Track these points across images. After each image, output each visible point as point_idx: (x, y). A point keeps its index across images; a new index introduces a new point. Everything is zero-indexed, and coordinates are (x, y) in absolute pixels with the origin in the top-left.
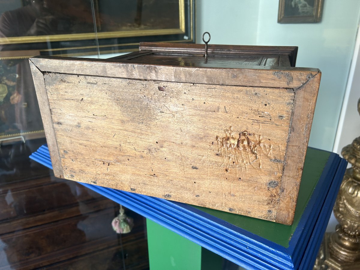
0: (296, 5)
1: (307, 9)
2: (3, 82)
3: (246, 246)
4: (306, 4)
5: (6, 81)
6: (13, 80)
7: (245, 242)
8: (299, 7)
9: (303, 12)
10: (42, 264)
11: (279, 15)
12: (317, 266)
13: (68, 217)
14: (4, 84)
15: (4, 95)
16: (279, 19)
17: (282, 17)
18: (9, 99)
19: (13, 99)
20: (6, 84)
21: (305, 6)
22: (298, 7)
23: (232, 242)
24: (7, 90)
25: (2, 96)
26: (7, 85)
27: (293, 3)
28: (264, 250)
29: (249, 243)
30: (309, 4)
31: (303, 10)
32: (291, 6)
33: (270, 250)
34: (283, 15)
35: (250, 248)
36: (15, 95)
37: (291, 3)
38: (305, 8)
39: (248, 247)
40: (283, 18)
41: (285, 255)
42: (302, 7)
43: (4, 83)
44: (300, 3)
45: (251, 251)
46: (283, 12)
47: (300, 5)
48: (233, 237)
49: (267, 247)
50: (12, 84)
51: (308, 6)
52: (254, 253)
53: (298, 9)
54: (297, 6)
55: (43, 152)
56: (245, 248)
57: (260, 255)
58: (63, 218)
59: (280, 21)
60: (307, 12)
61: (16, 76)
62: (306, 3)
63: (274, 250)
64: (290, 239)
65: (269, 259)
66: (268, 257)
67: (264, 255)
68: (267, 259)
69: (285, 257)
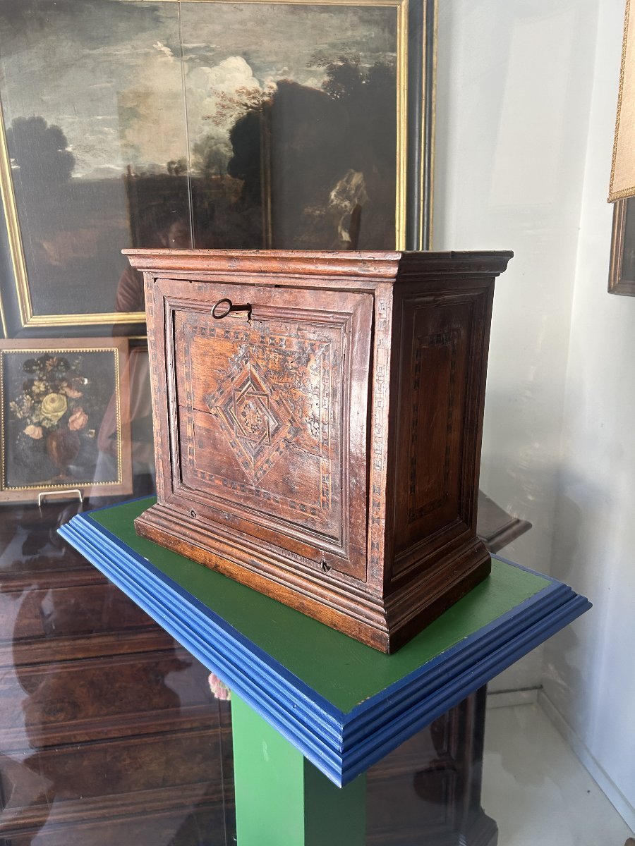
2: (61, 391)
3: (293, 704)
5: (67, 390)
6: (80, 388)
10: (75, 736)
11: (612, 277)
13: (129, 651)
14: (62, 394)
15: (61, 414)
16: (612, 285)
17: (617, 282)
18: (68, 422)
19: (73, 422)
20: (65, 395)
23: (279, 696)
24: (65, 406)
25: (57, 416)
26: (67, 397)
29: (299, 699)
34: (619, 278)
35: (298, 708)
36: (78, 415)
40: (620, 283)
41: (337, 723)
43: (64, 392)
45: (297, 712)
46: (619, 271)
49: (318, 708)
50: (75, 394)
55: (77, 525)
56: (291, 707)
57: (305, 719)
58: (122, 652)
59: (611, 290)
61: (83, 381)
63: (325, 713)
64: (360, 704)
65: (317, 726)
66: (315, 722)
67: (312, 719)
68: (314, 726)
69: (335, 725)
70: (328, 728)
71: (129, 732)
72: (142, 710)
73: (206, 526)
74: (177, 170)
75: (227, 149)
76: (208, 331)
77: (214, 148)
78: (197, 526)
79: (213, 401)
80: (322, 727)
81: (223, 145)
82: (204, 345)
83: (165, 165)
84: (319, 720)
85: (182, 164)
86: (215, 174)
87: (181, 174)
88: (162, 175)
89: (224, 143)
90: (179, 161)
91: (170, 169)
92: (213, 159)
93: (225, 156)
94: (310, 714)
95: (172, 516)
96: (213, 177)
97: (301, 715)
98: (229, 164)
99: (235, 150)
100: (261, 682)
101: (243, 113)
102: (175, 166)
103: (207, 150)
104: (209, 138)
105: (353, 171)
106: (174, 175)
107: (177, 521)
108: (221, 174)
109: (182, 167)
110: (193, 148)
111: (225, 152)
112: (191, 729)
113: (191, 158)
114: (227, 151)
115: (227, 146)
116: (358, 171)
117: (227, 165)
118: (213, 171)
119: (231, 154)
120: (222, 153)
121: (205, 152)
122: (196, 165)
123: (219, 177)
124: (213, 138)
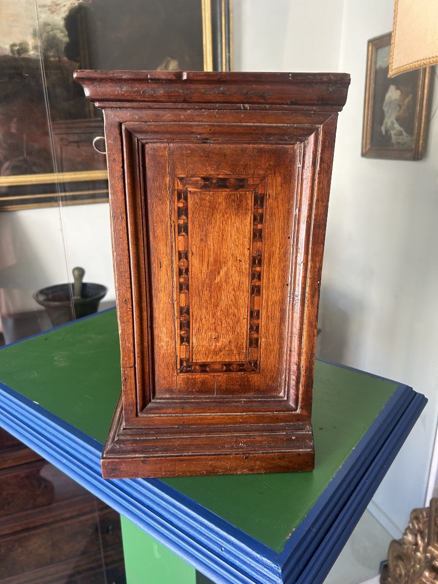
0: (387, 131)
1: (403, 139)
3: (220, 547)
4: (401, 132)
7: (220, 539)
8: (393, 136)
9: (398, 143)
11: (363, 146)
12: (421, 554)
16: (364, 151)
17: (367, 149)
21: (401, 134)
22: (391, 134)
23: (203, 539)
27: (383, 129)
28: (245, 555)
29: (226, 542)
30: (407, 132)
31: (399, 141)
32: (381, 132)
33: (253, 555)
34: (368, 146)
35: (226, 551)
37: (381, 127)
38: (401, 137)
39: (224, 548)
40: (369, 149)
41: (273, 565)
42: (395, 135)
44: (394, 129)
45: (227, 556)
46: (368, 141)
47: (393, 132)
48: (205, 531)
49: (249, 550)
51: (404, 133)
52: (231, 558)
53: (390, 137)
54: (389, 134)
57: (238, 563)
59: (364, 155)
60: (404, 143)
62: (402, 129)
63: (258, 556)
64: (288, 538)
65: (251, 569)
66: (249, 566)
67: (244, 563)
68: (248, 570)
69: (272, 568)
70: (265, 571)
71: (19, 528)
72: (28, 509)
74: (19, 52)
75: (62, 35)
77: (51, 33)
80: (257, 570)
81: (58, 31)
83: (7, 47)
84: (254, 564)
85: (24, 46)
86: (54, 56)
87: (23, 56)
88: (5, 56)
89: (60, 29)
90: (21, 44)
91: (12, 51)
92: (50, 43)
93: (61, 41)
94: (241, 557)
96: (52, 59)
97: (232, 559)
98: (65, 48)
99: (69, 35)
100: (181, 525)
101: (74, 4)
102: (17, 48)
103: (45, 35)
104: (46, 24)
105: (169, 59)
106: (17, 56)
108: (59, 57)
109: (23, 49)
110: (32, 32)
111: (61, 38)
112: (72, 517)
113: (31, 42)
114: (63, 37)
115: (62, 32)
116: (173, 58)
117: (63, 49)
118: (51, 54)
119: (66, 40)
120: (59, 38)
121: (44, 36)
122: (35, 48)
123: (57, 59)
124: (49, 25)
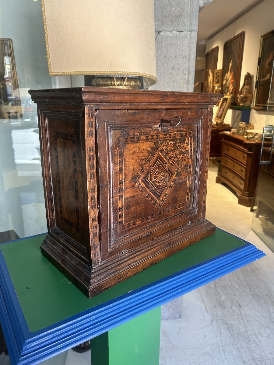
73: (134, 252)
76: (136, 139)
78: (130, 256)
79: (137, 178)
82: (133, 148)
95: (111, 265)
107: (117, 264)
